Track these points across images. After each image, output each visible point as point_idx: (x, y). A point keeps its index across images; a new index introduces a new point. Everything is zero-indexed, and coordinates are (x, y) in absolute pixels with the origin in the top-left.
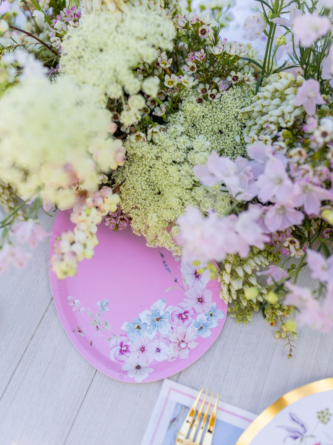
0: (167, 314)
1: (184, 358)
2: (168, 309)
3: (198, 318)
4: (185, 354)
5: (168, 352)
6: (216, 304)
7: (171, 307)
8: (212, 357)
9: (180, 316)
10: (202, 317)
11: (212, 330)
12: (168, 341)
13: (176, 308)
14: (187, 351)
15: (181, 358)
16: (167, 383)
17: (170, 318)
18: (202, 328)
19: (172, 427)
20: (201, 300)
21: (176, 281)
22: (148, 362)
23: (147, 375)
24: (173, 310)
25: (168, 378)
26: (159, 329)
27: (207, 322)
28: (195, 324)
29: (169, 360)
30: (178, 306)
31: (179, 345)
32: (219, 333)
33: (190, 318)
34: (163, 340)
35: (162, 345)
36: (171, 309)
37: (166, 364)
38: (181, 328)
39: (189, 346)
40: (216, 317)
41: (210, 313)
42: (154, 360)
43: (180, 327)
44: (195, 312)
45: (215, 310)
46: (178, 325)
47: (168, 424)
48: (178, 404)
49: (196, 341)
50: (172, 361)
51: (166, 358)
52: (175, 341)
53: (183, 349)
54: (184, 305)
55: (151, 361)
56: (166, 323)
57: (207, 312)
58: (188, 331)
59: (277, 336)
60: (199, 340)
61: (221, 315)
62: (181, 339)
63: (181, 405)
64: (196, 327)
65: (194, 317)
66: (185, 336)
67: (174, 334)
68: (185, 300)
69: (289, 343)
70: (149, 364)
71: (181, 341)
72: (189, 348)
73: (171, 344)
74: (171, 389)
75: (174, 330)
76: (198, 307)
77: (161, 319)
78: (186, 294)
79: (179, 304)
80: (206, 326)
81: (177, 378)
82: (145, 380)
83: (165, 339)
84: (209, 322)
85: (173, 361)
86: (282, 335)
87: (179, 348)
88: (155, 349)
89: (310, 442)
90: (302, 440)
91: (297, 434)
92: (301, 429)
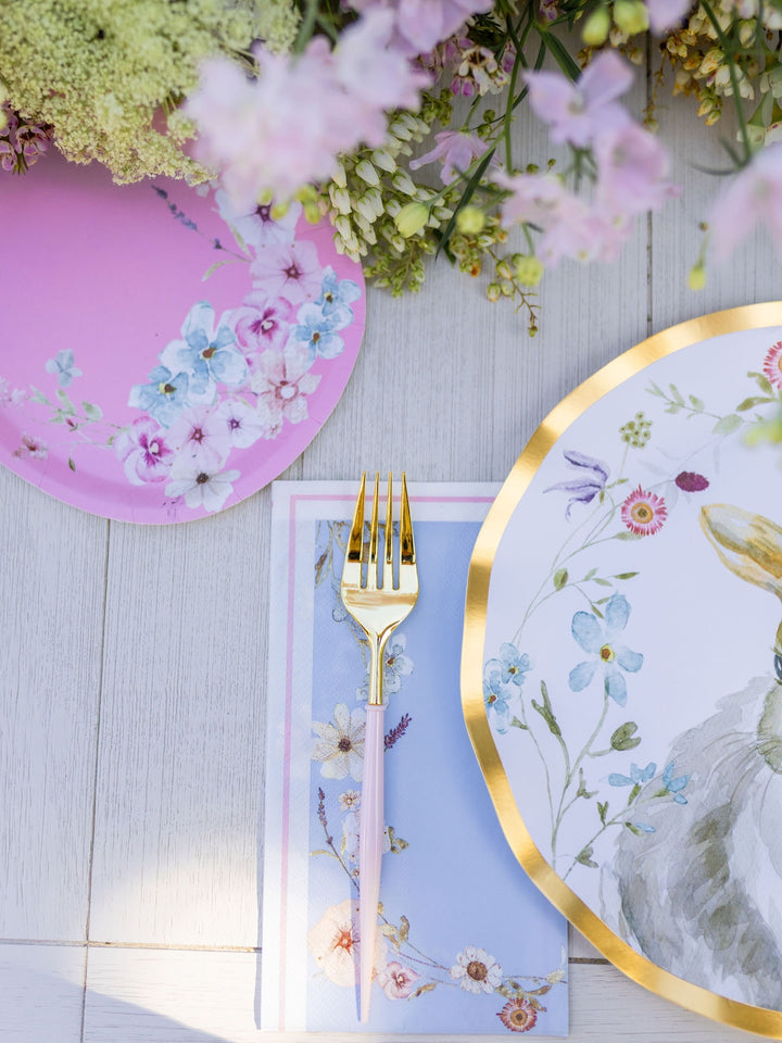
0: (226, 333)
1: (300, 420)
2: (223, 321)
3: (301, 316)
4: (298, 412)
5: (259, 420)
6: (333, 269)
7: (227, 313)
8: (362, 394)
9: (257, 326)
10: (310, 312)
11: (341, 333)
12: (250, 396)
13: (242, 312)
14: (301, 402)
15: (293, 422)
16: (281, 490)
17: (237, 340)
18: (317, 336)
19: (323, 576)
20: (293, 273)
21: (218, 246)
22: (220, 458)
23: (230, 490)
24: (237, 319)
25: (280, 478)
26: (219, 376)
27: (324, 319)
28: (298, 333)
29: (268, 437)
30: (245, 305)
31: (278, 396)
32: (361, 337)
33: (282, 324)
34: (239, 397)
35: (240, 409)
36: (229, 318)
37: (262, 449)
38: (269, 355)
39: (301, 390)
40: (342, 300)
41: (326, 295)
42: (233, 449)
43: (267, 352)
44: (290, 306)
45: (334, 286)
46: (260, 350)
47: (313, 572)
48: (319, 524)
49: (313, 371)
50: (274, 437)
51: (259, 435)
52: (265, 389)
53: (291, 399)
54: (257, 297)
55: (226, 453)
56: (231, 355)
57: (317, 294)
58: (287, 355)
59: (493, 296)
60: (320, 367)
61: (352, 292)
62: (277, 380)
63: (328, 522)
64: (305, 339)
65: (291, 318)
66: (285, 370)
67: (259, 375)
68: (256, 284)
69: (524, 301)
70: (224, 462)
71: (279, 385)
72: (304, 395)
73: (260, 401)
74: (294, 498)
75: (256, 365)
76: (292, 290)
77: (215, 349)
78: (254, 268)
79: (247, 299)
80: (325, 328)
81: (298, 469)
82: (228, 500)
83: (241, 392)
84: (330, 317)
85: (278, 436)
86: (504, 289)
87: (281, 402)
88: (225, 425)
89: (619, 494)
90: (602, 497)
91: (592, 489)
92: (595, 477)
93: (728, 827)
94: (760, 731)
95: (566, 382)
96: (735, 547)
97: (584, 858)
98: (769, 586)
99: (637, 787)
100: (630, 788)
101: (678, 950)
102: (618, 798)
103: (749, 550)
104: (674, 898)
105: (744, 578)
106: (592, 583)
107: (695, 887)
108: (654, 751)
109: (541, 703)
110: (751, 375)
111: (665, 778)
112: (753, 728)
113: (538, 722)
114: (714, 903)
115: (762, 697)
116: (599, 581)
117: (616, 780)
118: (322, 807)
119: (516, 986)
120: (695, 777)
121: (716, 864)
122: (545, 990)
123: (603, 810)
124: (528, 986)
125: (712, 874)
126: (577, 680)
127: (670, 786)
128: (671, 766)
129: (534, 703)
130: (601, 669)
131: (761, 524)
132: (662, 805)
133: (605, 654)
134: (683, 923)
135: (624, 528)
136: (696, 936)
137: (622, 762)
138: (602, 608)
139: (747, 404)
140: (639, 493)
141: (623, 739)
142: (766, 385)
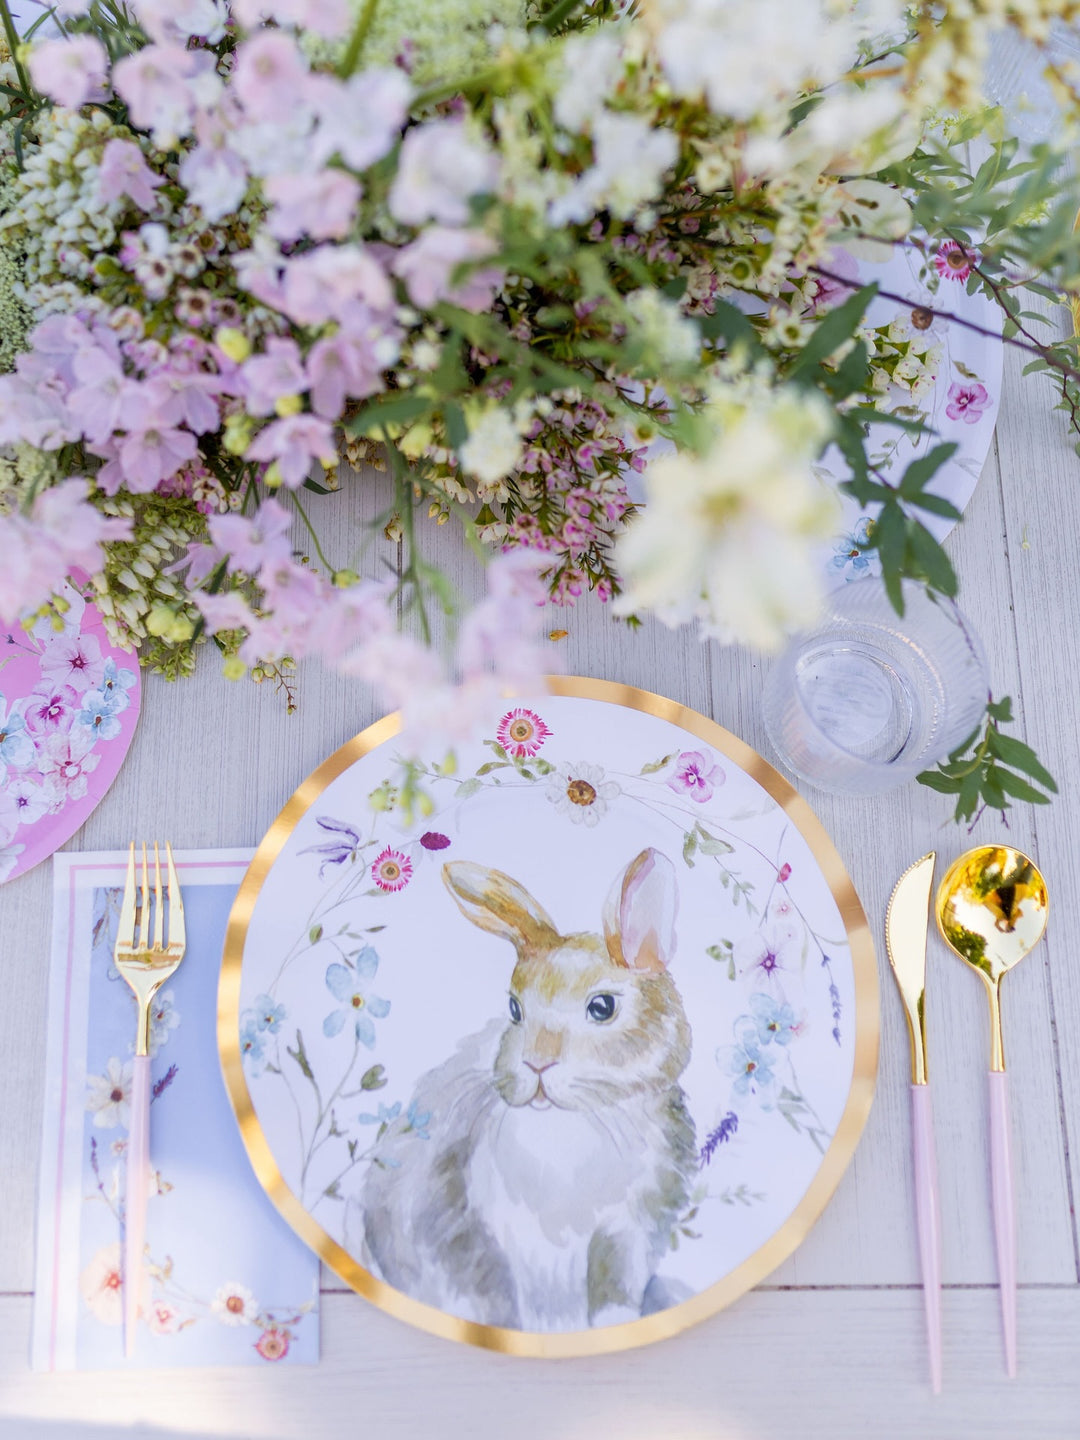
0: (17, 719)
1: (80, 797)
2: (14, 709)
3: (85, 703)
4: (80, 788)
5: (45, 797)
6: (114, 659)
7: (18, 701)
8: (139, 771)
9: (45, 712)
10: (93, 698)
11: (119, 717)
12: (36, 775)
13: (31, 700)
14: (83, 780)
15: (74, 798)
16: (62, 861)
17: (26, 725)
18: (99, 720)
19: (100, 939)
20: (78, 663)
21: (11, 641)
22: (9, 834)
23: (14, 863)
24: (25, 708)
25: (62, 849)
26: (10, 758)
27: (105, 704)
28: (82, 718)
29: (52, 812)
30: (35, 694)
31: (63, 774)
32: (139, 717)
33: (68, 710)
34: (27, 777)
35: (28, 789)
36: (19, 706)
37: (48, 823)
38: (54, 738)
39: (83, 769)
40: (120, 687)
41: (108, 682)
42: (21, 825)
43: (53, 736)
44: (75, 693)
45: (114, 674)
46: (48, 734)
47: (91, 936)
48: (97, 891)
49: (95, 751)
50: (57, 813)
51: (44, 811)
52: (51, 769)
53: (74, 778)
54: (45, 686)
55: (14, 830)
56: (20, 739)
57: (101, 682)
58: (71, 738)
59: (257, 678)
60: (101, 747)
61: (129, 679)
62: (62, 762)
63: (105, 889)
64: (88, 723)
65: (75, 704)
66: (69, 751)
67: (46, 756)
68: (44, 675)
69: (282, 683)
70: (12, 837)
71: (64, 765)
72: (85, 773)
73: (46, 779)
74: (73, 869)
75: (43, 747)
76: (78, 679)
77: (6, 734)
78: (43, 661)
79: (35, 689)
80: (106, 712)
81: (78, 840)
82: (13, 872)
83: (28, 772)
84: (110, 702)
85: (62, 812)
86: (266, 672)
87: (65, 780)
88: (14, 803)
89: (371, 855)
90: (354, 858)
91: (344, 851)
92: (347, 840)
93: (466, 1159)
94: (496, 1067)
95: (324, 753)
96: (473, 900)
97: (331, 1192)
98: (504, 935)
99: (384, 1126)
100: (377, 1126)
101: (416, 1273)
102: (367, 1136)
103: (486, 902)
104: (416, 1227)
105: (482, 927)
106: (344, 937)
107: (437, 1217)
108: (399, 1091)
109: (296, 1049)
110: (486, 742)
111: (409, 1115)
112: (489, 1064)
113: (293, 1067)
114: (453, 1230)
115: (498, 1037)
116: (353, 936)
117: (364, 1119)
118: (94, 1155)
119: (270, 1317)
120: (437, 1114)
121: (456, 1192)
122: (297, 1320)
123: (352, 1147)
124: (282, 1316)
125: (452, 1204)
126: (330, 1027)
127: (414, 1123)
128: (415, 1104)
129: (289, 1049)
130: (352, 1016)
131: (497, 877)
132: (406, 1141)
133: (356, 1002)
134: (424, 1250)
135: (373, 885)
136: (434, 1261)
137: (370, 1102)
138: (353, 960)
139: (485, 769)
140: (388, 853)
141: (371, 1080)
142: (501, 752)
